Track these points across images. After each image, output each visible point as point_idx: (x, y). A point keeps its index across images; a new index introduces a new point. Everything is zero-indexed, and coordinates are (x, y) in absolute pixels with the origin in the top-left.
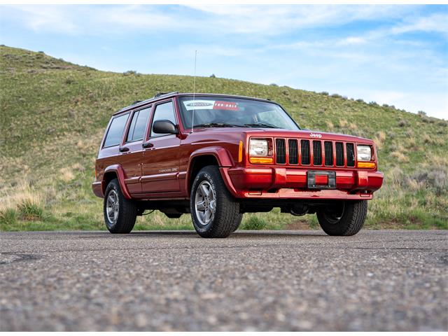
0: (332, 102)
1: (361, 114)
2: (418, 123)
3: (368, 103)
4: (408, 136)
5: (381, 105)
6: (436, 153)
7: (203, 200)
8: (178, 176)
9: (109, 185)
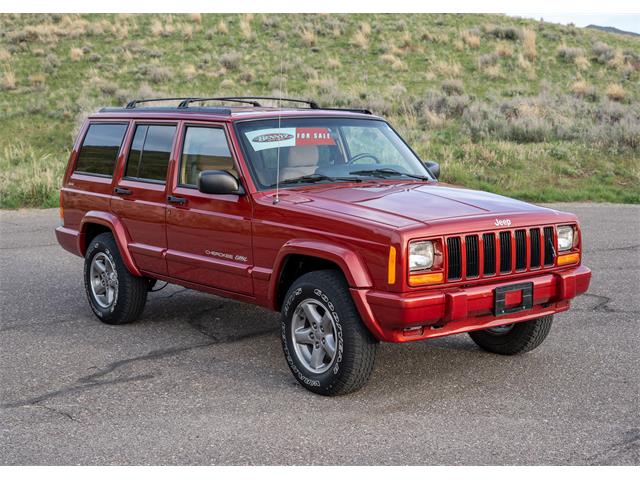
4: (400, 29)
6: (440, 56)
7: (307, 325)
8: (250, 271)
9: (95, 244)
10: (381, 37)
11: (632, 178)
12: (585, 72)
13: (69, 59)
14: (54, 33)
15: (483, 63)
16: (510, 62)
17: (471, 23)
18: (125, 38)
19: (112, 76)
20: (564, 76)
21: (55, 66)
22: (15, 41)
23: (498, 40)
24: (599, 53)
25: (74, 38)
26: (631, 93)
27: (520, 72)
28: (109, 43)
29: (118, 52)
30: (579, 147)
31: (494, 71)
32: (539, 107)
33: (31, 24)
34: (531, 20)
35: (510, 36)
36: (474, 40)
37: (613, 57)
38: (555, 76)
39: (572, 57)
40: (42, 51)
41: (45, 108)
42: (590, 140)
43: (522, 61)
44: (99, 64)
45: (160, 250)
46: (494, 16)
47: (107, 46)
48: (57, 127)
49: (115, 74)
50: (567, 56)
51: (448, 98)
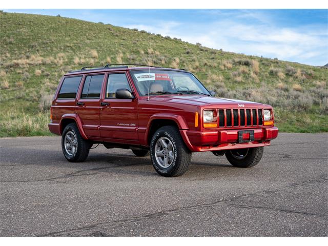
0: (141, 36)
1: (161, 44)
2: (198, 52)
3: (164, 37)
4: (194, 61)
5: (172, 38)
6: (213, 72)
7: (161, 149)
8: (137, 130)
9: (67, 128)
10: (185, 64)
11: (304, 123)
12: (283, 79)
13: (34, 75)
14: (26, 63)
15: (233, 76)
16: (247, 75)
17: (228, 58)
18: (61, 65)
19: (55, 82)
20: (273, 81)
21: (28, 78)
22: (7, 67)
23: (241, 65)
24: (289, 71)
25: (36, 65)
26: (304, 88)
27: (251, 79)
28: (54, 67)
29: (58, 71)
30: (280, 109)
31: (239, 79)
32: (260, 92)
33: (15, 59)
34: (257, 57)
35: (247, 64)
36: (230, 65)
37: (296, 73)
38: (268, 81)
39: (276, 72)
40: (21, 71)
41: (24, 96)
42: (284, 106)
43: (252, 74)
44: (49, 77)
45: (97, 126)
46: (239, 54)
47: (53, 69)
48: (31, 104)
49: (57, 82)
50: (274, 72)
51: (217, 90)
